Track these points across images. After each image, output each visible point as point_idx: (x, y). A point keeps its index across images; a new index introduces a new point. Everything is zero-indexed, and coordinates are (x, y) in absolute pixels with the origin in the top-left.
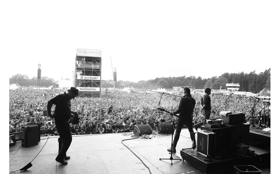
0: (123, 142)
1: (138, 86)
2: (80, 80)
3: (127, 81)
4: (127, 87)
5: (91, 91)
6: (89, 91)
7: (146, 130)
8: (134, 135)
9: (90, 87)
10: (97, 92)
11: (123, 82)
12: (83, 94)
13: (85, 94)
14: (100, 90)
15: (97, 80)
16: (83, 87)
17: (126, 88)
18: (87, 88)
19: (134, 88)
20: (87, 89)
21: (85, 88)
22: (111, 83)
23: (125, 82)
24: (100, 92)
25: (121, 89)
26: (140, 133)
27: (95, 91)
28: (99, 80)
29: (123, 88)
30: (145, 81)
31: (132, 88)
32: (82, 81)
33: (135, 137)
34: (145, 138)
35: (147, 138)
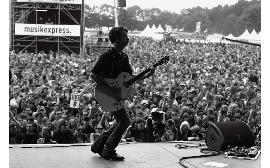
0: (184, 162)
1: (184, 23)
2: (24, 3)
3: (154, 9)
4: (154, 26)
5: (55, 34)
6: (50, 34)
7: (239, 136)
8: (206, 147)
9: (54, 24)
10: (71, 37)
11: (140, 11)
12: (33, 44)
13: (39, 43)
14: (82, 32)
15: (72, 5)
16: (34, 22)
17: (151, 27)
18: (43, 26)
19: (173, 28)
20: (46, 29)
21: (40, 25)
22: (107, 14)
23: (147, 11)
24: (81, 37)
25: (136, 31)
26: (224, 143)
27: (66, 34)
28: (78, 5)
29: (142, 29)
30: (206, 10)
31: (169, 29)
32: (30, 6)
33: (212, 152)
34: (239, 155)
35: (245, 156)
